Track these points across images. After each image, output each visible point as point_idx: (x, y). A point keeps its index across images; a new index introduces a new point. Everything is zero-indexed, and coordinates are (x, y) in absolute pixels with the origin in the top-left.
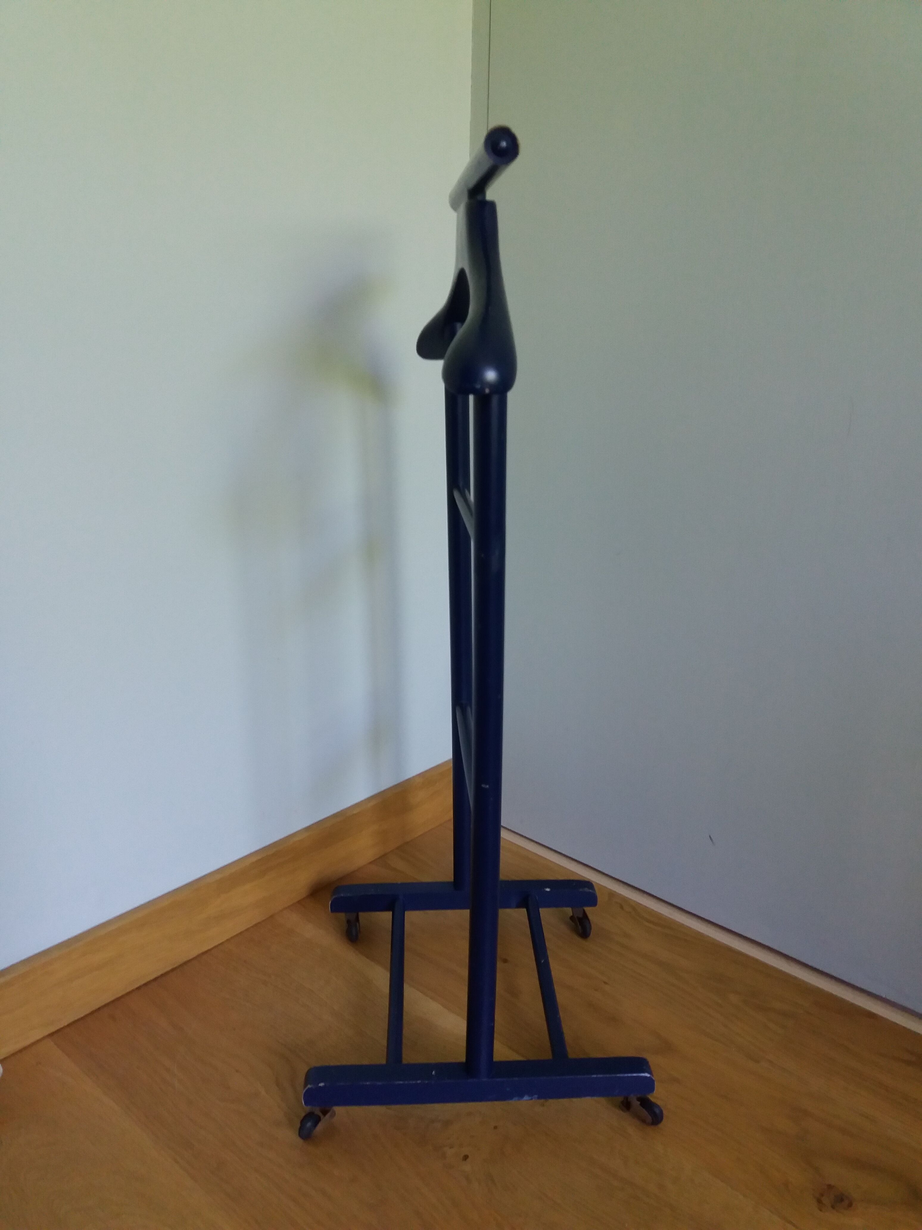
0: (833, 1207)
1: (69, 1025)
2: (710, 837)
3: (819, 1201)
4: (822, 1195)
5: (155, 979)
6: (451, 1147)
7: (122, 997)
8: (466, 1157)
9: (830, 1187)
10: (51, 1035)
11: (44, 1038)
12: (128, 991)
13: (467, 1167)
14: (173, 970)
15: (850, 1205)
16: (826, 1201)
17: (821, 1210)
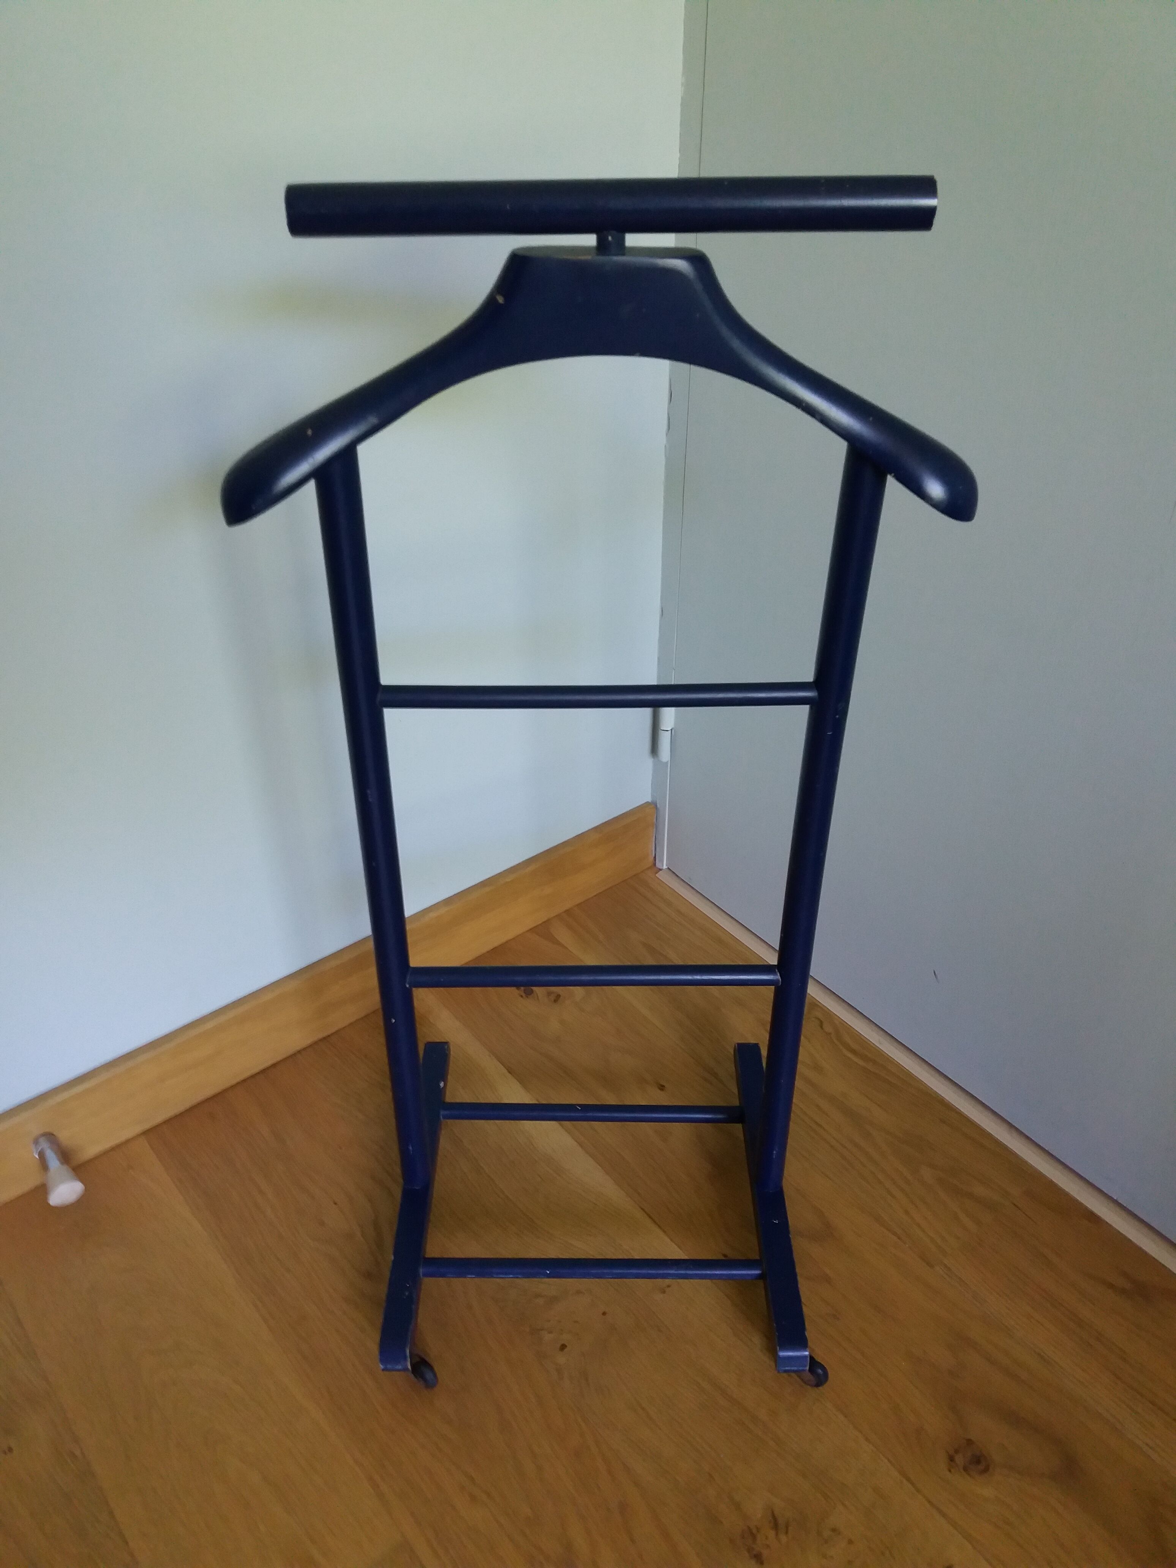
0: (965, 1469)
3: (951, 1459)
4: (957, 1451)
6: (550, 1332)
8: (563, 1347)
9: (970, 1442)
11: (138, 1136)
13: (561, 1359)
15: (986, 1470)
16: (959, 1459)
17: (950, 1471)
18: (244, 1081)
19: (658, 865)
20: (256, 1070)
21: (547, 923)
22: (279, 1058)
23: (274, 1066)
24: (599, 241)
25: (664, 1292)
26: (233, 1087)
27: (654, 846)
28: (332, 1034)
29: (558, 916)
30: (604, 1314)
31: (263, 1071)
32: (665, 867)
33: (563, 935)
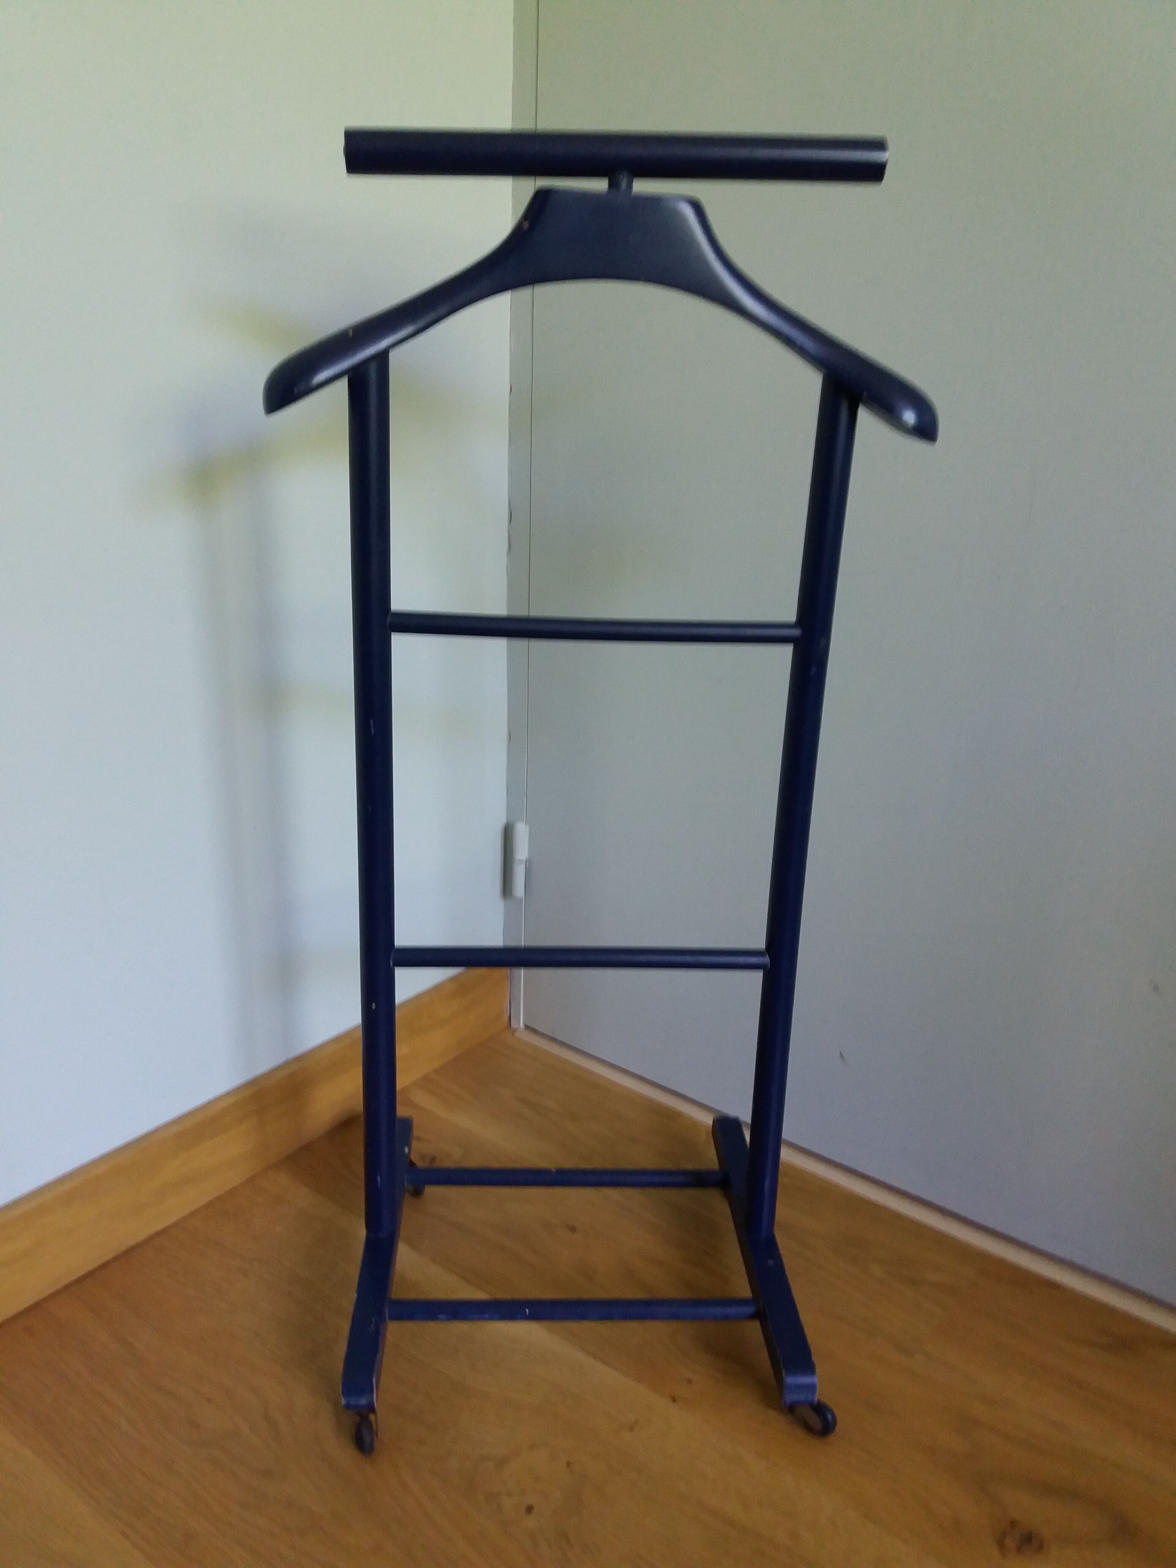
0: (1019, 1550)
2: (841, 1054)
3: (1001, 1544)
6: (510, 1495)
8: (529, 1509)
9: (1013, 1524)
13: (531, 1523)
15: (1041, 1547)
16: (1010, 1542)
17: (1004, 1555)
18: (67, 1287)
19: (514, 1024)
20: (82, 1271)
22: (109, 1256)
23: (104, 1266)
24: (611, 185)
26: (52, 1296)
27: (509, 1002)
31: (90, 1274)
32: (522, 1025)
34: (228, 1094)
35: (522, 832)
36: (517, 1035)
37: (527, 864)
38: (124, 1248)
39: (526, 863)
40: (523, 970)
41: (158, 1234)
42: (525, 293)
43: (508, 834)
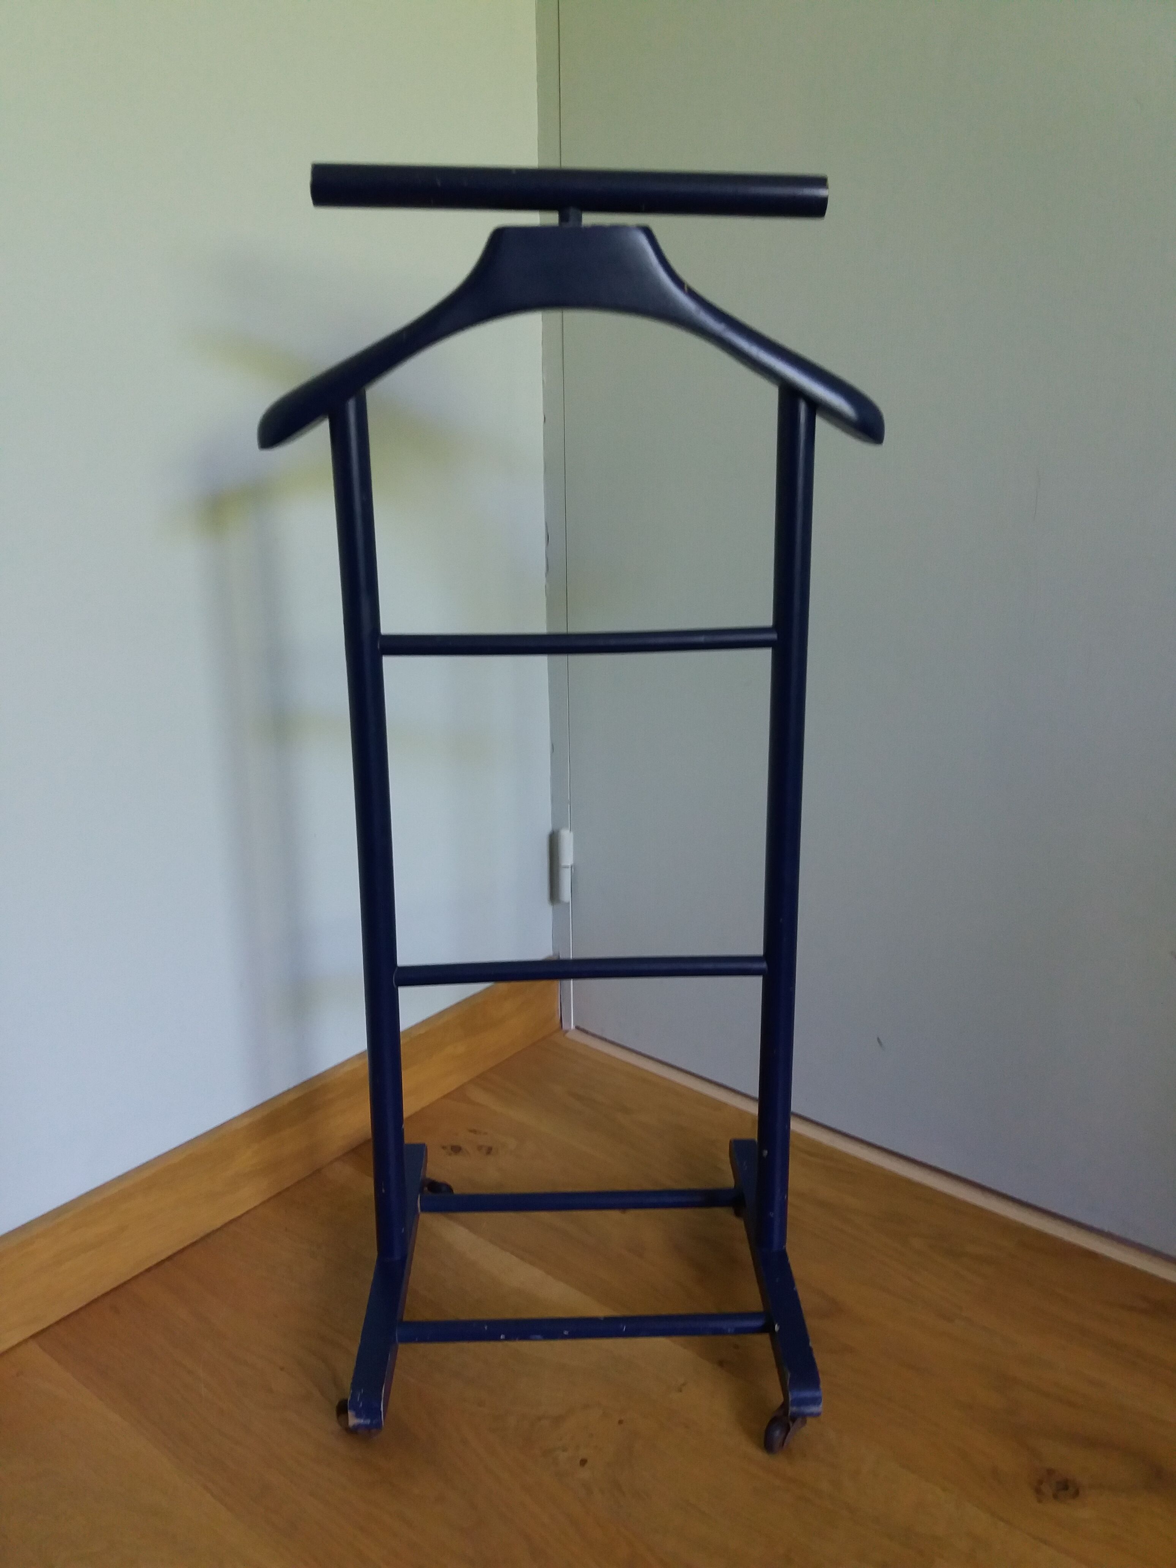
0: (1055, 1497)
1: (58, 1323)
2: (878, 1039)
3: (1038, 1491)
4: (1040, 1482)
5: (169, 1258)
6: (565, 1450)
7: (125, 1283)
8: (583, 1462)
9: (1050, 1472)
10: (34, 1337)
11: (25, 1341)
12: (134, 1275)
13: (584, 1474)
14: (193, 1244)
15: (1077, 1494)
16: (1046, 1489)
17: (1040, 1501)
18: (148, 1270)
19: (565, 1027)
20: (163, 1256)
21: (461, 1089)
25: (681, 1391)
26: (135, 1278)
28: (243, 1215)
29: (472, 1081)
30: (620, 1422)
32: (573, 1026)
33: (479, 1096)
34: (295, 1088)
35: (567, 839)
36: (568, 1035)
37: (573, 869)
38: (202, 1234)
39: (571, 867)
40: (572, 981)
41: (231, 1222)
42: (554, 316)
43: (554, 842)
